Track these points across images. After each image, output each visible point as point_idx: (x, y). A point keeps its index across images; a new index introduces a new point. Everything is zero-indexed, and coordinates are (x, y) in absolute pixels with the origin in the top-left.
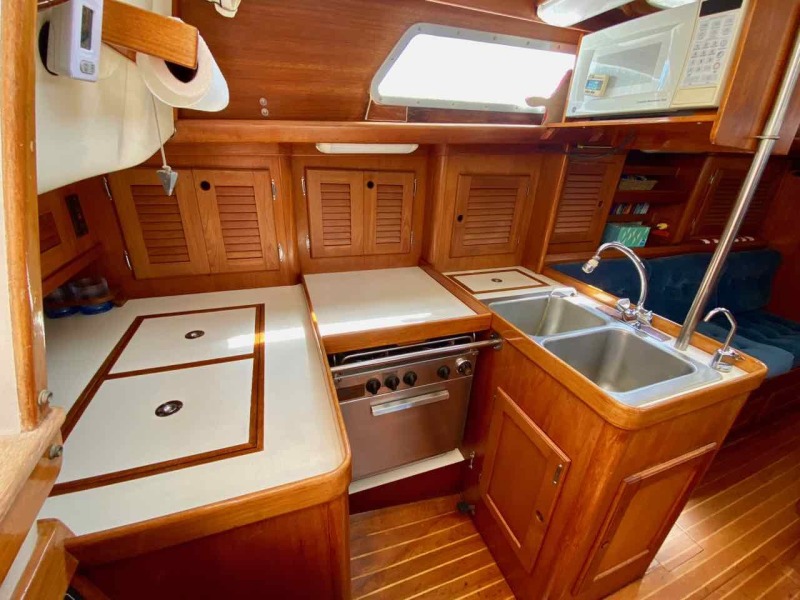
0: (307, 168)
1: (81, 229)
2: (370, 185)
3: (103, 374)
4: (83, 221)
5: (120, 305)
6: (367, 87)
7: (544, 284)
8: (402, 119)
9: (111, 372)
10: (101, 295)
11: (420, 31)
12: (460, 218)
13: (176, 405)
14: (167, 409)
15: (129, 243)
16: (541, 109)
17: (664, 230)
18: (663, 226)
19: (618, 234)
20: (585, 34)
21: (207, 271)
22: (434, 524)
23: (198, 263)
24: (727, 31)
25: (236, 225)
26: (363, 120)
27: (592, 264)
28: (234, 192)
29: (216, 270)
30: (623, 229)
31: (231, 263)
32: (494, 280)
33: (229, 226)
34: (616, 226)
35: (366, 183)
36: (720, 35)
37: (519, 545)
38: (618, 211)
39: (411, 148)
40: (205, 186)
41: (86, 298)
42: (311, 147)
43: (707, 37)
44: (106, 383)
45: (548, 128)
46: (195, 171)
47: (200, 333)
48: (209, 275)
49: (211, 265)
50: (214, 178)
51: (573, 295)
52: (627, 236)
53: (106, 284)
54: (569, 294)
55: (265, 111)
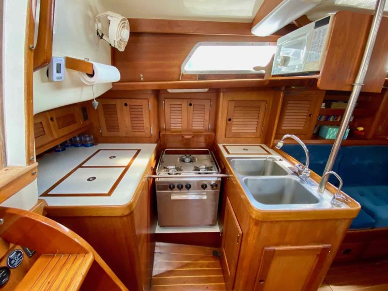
0: (165, 98)
1: (86, 118)
2: (191, 105)
3: (80, 166)
4: (87, 115)
5: (96, 145)
6: (180, 68)
7: (269, 153)
8: (195, 79)
9: (83, 166)
10: (90, 141)
11: (200, 45)
12: (230, 120)
13: (94, 178)
14: (91, 179)
15: (101, 124)
16: (264, 72)
17: (361, 131)
18: (361, 129)
19: (327, 132)
20: (279, 37)
21: (125, 135)
22: (202, 258)
23: (122, 133)
24: (324, 35)
25: (136, 119)
26: (179, 81)
27: (280, 144)
28: (136, 107)
29: (128, 135)
30: (330, 129)
31: (134, 133)
32: (244, 149)
33: (133, 119)
34: (326, 127)
35: (189, 104)
36: (321, 37)
37: (229, 273)
38: (331, 119)
39: (206, 90)
40: (126, 105)
41: (86, 141)
42: (165, 91)
43: (316, 38)
44: (80, 169)
45: (267, 80)
46: (122, 99)
47: (114, 157)
48: (126, 137)
49: (127, 134)
50: (128, 102)
51: (280, 160)
52: (333, 133)
53: (92, 137)
54: (278, 160)
55: (142, 79)
